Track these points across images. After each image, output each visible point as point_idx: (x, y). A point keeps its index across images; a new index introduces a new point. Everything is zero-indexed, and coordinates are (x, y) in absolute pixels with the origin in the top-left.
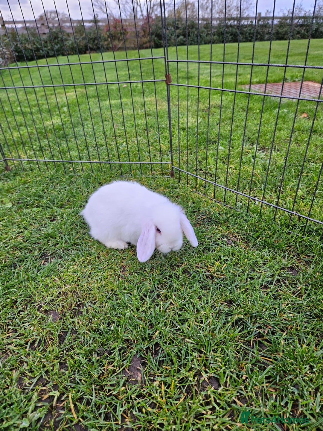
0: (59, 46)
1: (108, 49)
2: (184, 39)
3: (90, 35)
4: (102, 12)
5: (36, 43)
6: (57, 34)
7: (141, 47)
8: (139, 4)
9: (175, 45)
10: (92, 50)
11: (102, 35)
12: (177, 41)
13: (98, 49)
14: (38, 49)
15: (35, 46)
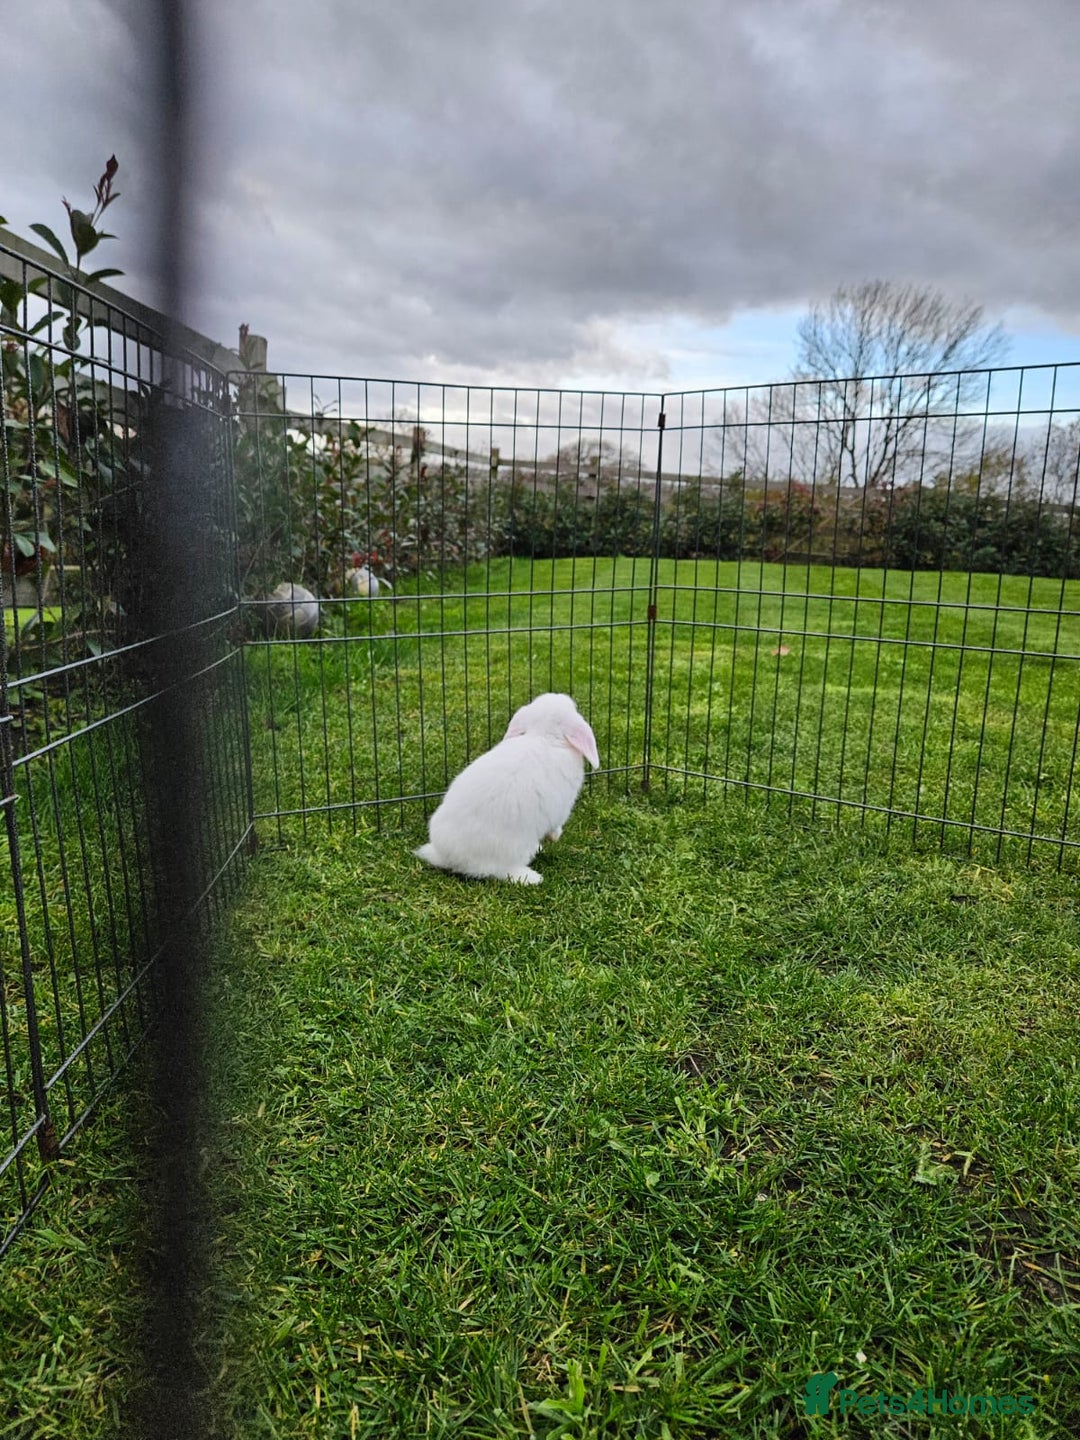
0: (620, 531)
1: (752, 555)
2: (999, 556)
3: (712, 514)
4: (734, 455)
5: (564, 518)
6: (624, 502)
7: (855, 561)
8: (850, 447)
9: (965, 569)
10: (708, 552)
11: (746, 517)
12: (975, 556)
13: (727, 551)
14: (564, 533)
15: (560, 525)
